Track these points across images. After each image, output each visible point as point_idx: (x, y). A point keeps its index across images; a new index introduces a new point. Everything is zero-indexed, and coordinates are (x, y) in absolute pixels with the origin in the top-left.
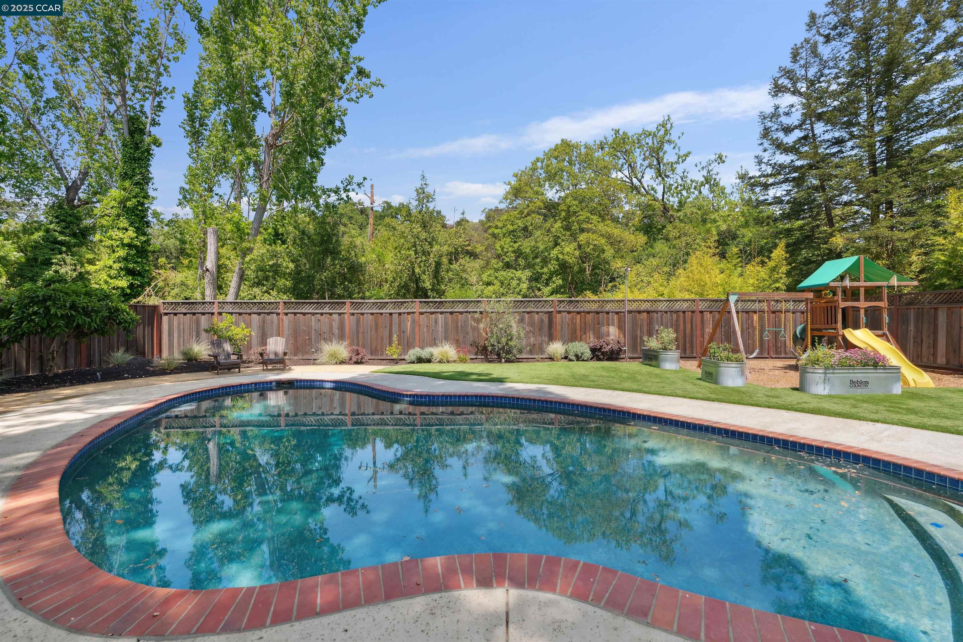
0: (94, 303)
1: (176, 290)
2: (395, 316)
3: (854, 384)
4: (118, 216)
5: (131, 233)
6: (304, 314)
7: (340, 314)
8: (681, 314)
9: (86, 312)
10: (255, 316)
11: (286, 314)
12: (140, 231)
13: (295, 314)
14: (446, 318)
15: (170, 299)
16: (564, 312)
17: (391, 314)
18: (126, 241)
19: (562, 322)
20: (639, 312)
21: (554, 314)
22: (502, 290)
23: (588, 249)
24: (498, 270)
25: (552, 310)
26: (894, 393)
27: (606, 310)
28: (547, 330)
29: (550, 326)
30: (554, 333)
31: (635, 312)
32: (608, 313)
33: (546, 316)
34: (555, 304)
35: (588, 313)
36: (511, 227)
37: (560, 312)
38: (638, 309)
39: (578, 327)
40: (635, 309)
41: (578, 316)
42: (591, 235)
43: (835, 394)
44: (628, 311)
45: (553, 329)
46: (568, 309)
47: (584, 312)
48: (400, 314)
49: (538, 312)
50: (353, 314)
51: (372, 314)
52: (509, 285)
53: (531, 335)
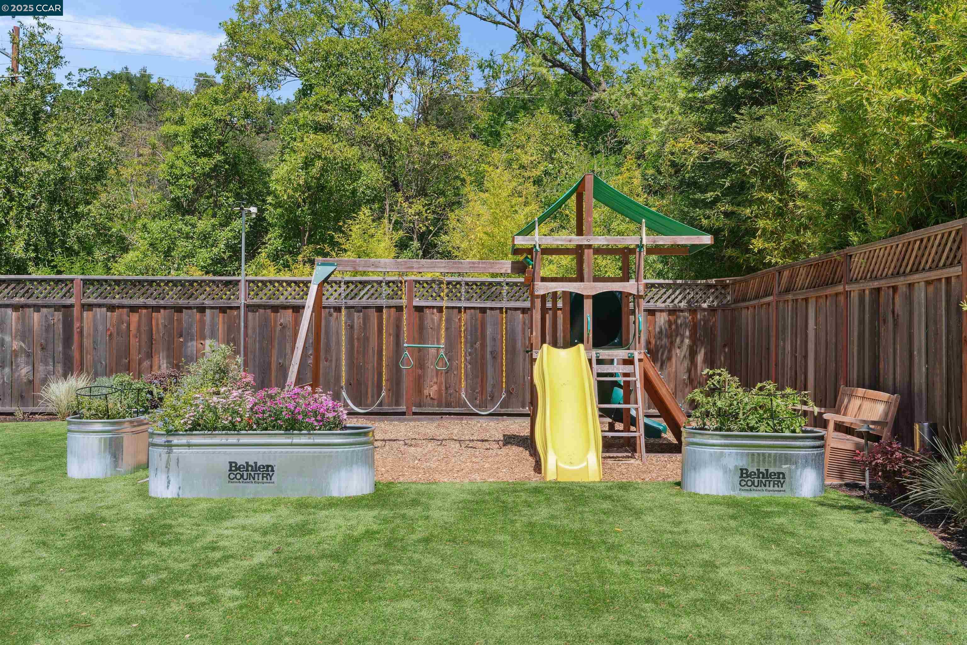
8: (373, 314)
16: (100, 306)
19: (96, 330)
20: (276, 309)
21: (76, 311)
22: (154, 261)
23: (314, 171)
24: (155, 217)
25: (72, 301)
26: (335, 494)
27: (198, 302)
28: (60, 348)
29: (67, 340)
30: (76, 354)
31: (265, 307)
32: (202, 309)
33: (59, 316)
34: (77, 289)
35: (157, 309)
36: (199, 121)
37: (90, 307)
38: (273, 302)
39: (134, 342)
40: (265, 300)
41: (135, 317)
42: (320, 137)
43: (187, 495)
44: (247, 306)
45: (75, 347)
46: (108, 301)
47: (146, 307)
49: (37, 307)
52: (171, 249)
53: (22, 359)
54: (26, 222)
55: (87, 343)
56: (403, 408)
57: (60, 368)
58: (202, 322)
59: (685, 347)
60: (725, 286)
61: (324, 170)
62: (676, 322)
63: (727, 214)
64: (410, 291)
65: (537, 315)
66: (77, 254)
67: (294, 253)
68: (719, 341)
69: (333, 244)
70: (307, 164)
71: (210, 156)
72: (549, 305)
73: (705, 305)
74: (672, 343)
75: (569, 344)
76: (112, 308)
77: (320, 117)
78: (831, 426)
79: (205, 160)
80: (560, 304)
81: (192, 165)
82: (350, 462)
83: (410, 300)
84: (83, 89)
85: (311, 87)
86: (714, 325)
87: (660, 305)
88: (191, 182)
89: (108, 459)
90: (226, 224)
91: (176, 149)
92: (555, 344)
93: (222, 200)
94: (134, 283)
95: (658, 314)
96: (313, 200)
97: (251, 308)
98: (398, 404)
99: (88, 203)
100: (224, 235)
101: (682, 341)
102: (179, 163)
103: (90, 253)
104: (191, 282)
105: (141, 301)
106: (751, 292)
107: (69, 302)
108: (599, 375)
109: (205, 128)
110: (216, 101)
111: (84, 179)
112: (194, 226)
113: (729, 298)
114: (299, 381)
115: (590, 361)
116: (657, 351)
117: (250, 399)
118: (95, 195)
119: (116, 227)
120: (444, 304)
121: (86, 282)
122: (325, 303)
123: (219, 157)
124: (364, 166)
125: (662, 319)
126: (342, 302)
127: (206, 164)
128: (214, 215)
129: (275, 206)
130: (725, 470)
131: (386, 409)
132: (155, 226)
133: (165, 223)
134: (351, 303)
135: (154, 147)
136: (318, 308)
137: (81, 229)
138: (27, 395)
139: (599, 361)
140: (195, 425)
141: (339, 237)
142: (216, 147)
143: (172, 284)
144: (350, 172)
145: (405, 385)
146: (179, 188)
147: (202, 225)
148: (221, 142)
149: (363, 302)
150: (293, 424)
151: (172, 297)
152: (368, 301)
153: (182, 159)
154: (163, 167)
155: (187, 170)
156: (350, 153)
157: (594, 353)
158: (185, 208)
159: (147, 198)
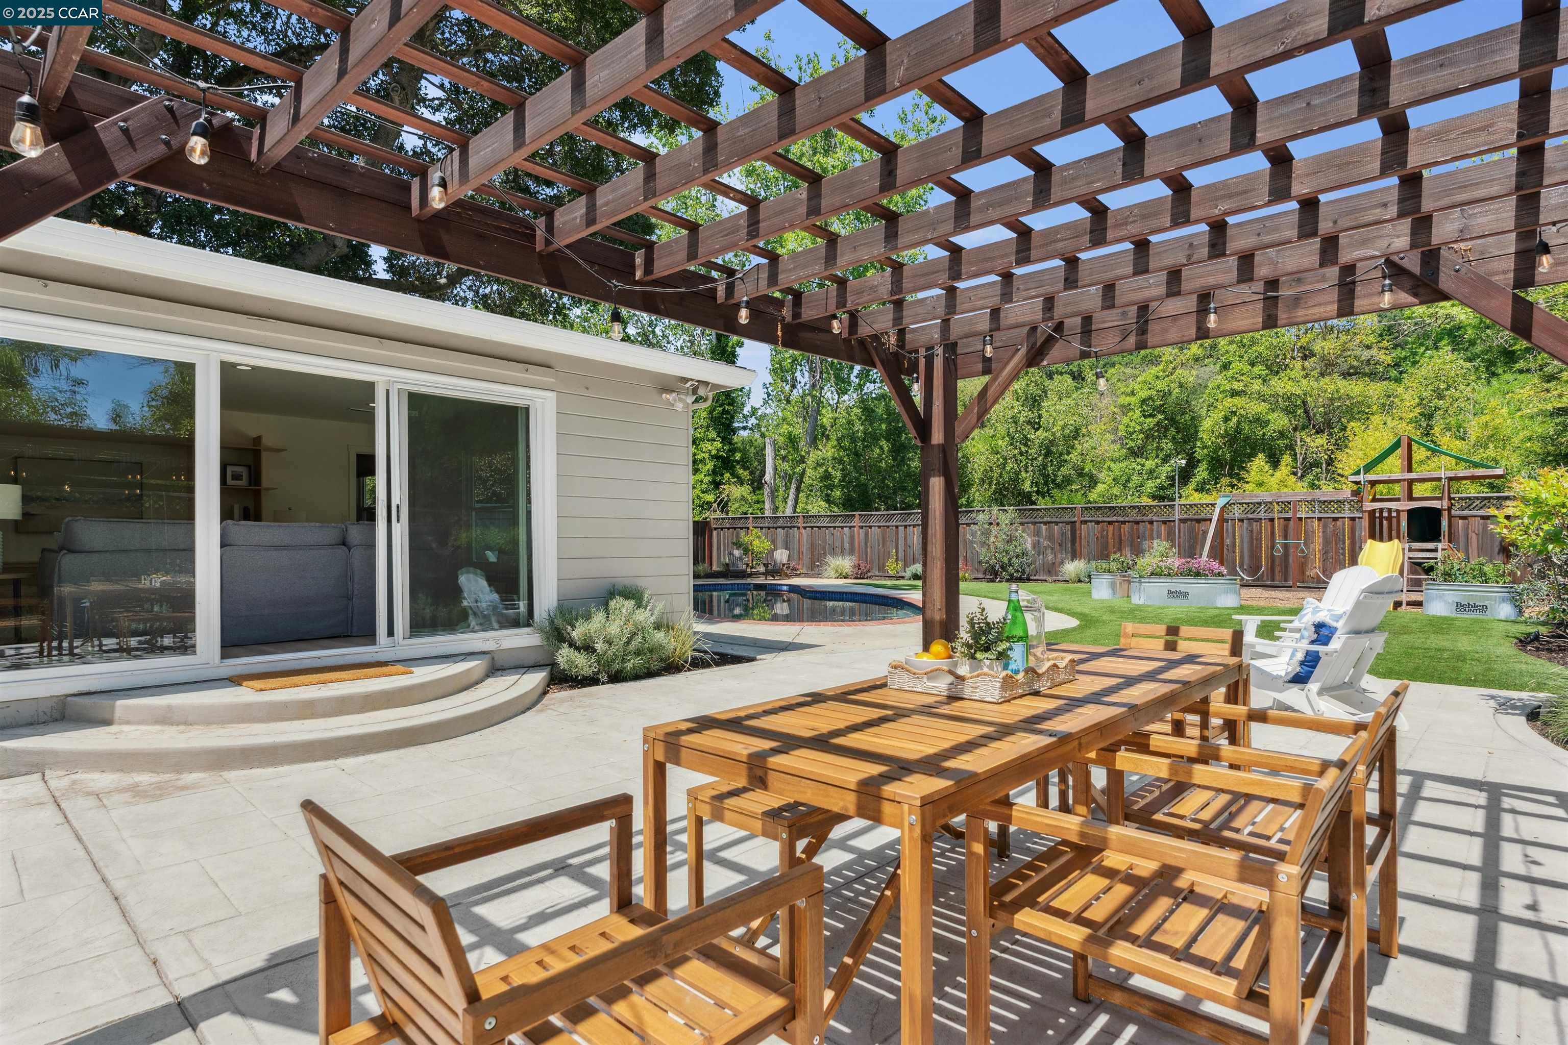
1: (737, 505)
2: (901, 529)
3: (1173, 594)
5: (719, 444)
6: (819, 528)
7: (850, 527)
8: (1267, 524)
10: (780, 530)
11: (805, 528)
12: (726, 440)
13: (812, 527)
15: (731, 515)
16: (1091, 522)
17: (897, 527)
18: (714, 452)
19: (1089, 535)
20: (1196, 521)
21: (1078, 524)
22: (1116, 490)
23: (1232, 424)
24: (1116, 461)
25: (1076, 519)
26: (1219, 606)
27: (1149, 518)
28: (1069, 545)
29: (1073, 541)
30: (1078, 549)
31: (1191, 520)
32: (1151, 522)
33: (1068, 527)
34: (1078, 512)
35: (1124, 522)
36: (1145, 394)
37: (1085, 522)
38: (1196, 517)
39: (1111, 541)
40: (1191, 516)
41: (1111, 528)
42: (1237, 401)
43: (1148, 603)
44: (1180, 520)
45: (1077, 544)
46: (1096, 519)
47: (1117, 522)
48: (906, 527)
49: (1057, 523)
50: (862, 527)
51: (879, 527)
52: (1128, 481)
53: (1049, 551)
54: (1030, 469)
55: (1084, 542)
56: (1290, 583)
57: (1069, 557)
58: (1152, 530)
61: (1239, 423)
64: (1295, 507)
65: (1366, 522)
66: (1061, 486)
67: (1217, 480)
69: (1240, 479)
70: (1226, 419)
71: (1151, 416)
72: (1377, 516)
75: (1389, 540)
76: (1098, 523)
77: (1237, 386)
79: (1151, 419)
80: (1392, 515)
81: (1142, 424)
82: (1226, 592)
83: (1295, 513)
85: (1230, 363)
88: (1141, 436)
89: (1111, 590)
90: (1167, 462)
91: (1131, 414)
92: (1380, 539)
93: (1163, 445)
94: (1104, 508)
96: (1233, 443)
97: (1183, 521)
98: (1286, 580)
99: (1068, 453)
100: (1166, 469)
102: (1132, 424)
103: (1069, 485)
104: (1144, 507)
105: (1114, 518)
107: (1073, 520)
108: (1409, 558)
109: (1150, 398)
111: (1066, 437)
112: (1143, 465)
114: (1209, 557)
115: (1404, 550)
117: (1177, 563)
118: (1074, 448)
119: (1089, 468)
121: (1083, 508)
122: (1226, 516)
123: (1160, 417)
124: (1272, 416)
126: (1243, 516)
127: (1150, 422)
128: (1157, 457)
129: (1203, 449)
130: (1446, 602)
131: (1278, 583)
132: (1116, 467)
133: (1123, 465)
134: (1251, 516)
135: (1113, 413)
136: (1222, 520)
137: (1064, 471)
138: (1052, 570)
139: (1410, 550)
140: (1152, 574)
141: (1243, 474)
142: (1159, 409)
143: (1134, 507)
144: (1260, 421)
145: (1291, 570)
146: (1132, 440)
147: (1150, 464)
148: (1161, 406)
149: (1259, 516)
150: (1198, 574)
151: (1133, 516)
152: (1262, 515)
153: (1135, 420)
154: (1121, 427)
155: (1138, 428)
156: (1259, 408)
157: (1407, 546)
158: (1136, 453)
159: (1109, 447)
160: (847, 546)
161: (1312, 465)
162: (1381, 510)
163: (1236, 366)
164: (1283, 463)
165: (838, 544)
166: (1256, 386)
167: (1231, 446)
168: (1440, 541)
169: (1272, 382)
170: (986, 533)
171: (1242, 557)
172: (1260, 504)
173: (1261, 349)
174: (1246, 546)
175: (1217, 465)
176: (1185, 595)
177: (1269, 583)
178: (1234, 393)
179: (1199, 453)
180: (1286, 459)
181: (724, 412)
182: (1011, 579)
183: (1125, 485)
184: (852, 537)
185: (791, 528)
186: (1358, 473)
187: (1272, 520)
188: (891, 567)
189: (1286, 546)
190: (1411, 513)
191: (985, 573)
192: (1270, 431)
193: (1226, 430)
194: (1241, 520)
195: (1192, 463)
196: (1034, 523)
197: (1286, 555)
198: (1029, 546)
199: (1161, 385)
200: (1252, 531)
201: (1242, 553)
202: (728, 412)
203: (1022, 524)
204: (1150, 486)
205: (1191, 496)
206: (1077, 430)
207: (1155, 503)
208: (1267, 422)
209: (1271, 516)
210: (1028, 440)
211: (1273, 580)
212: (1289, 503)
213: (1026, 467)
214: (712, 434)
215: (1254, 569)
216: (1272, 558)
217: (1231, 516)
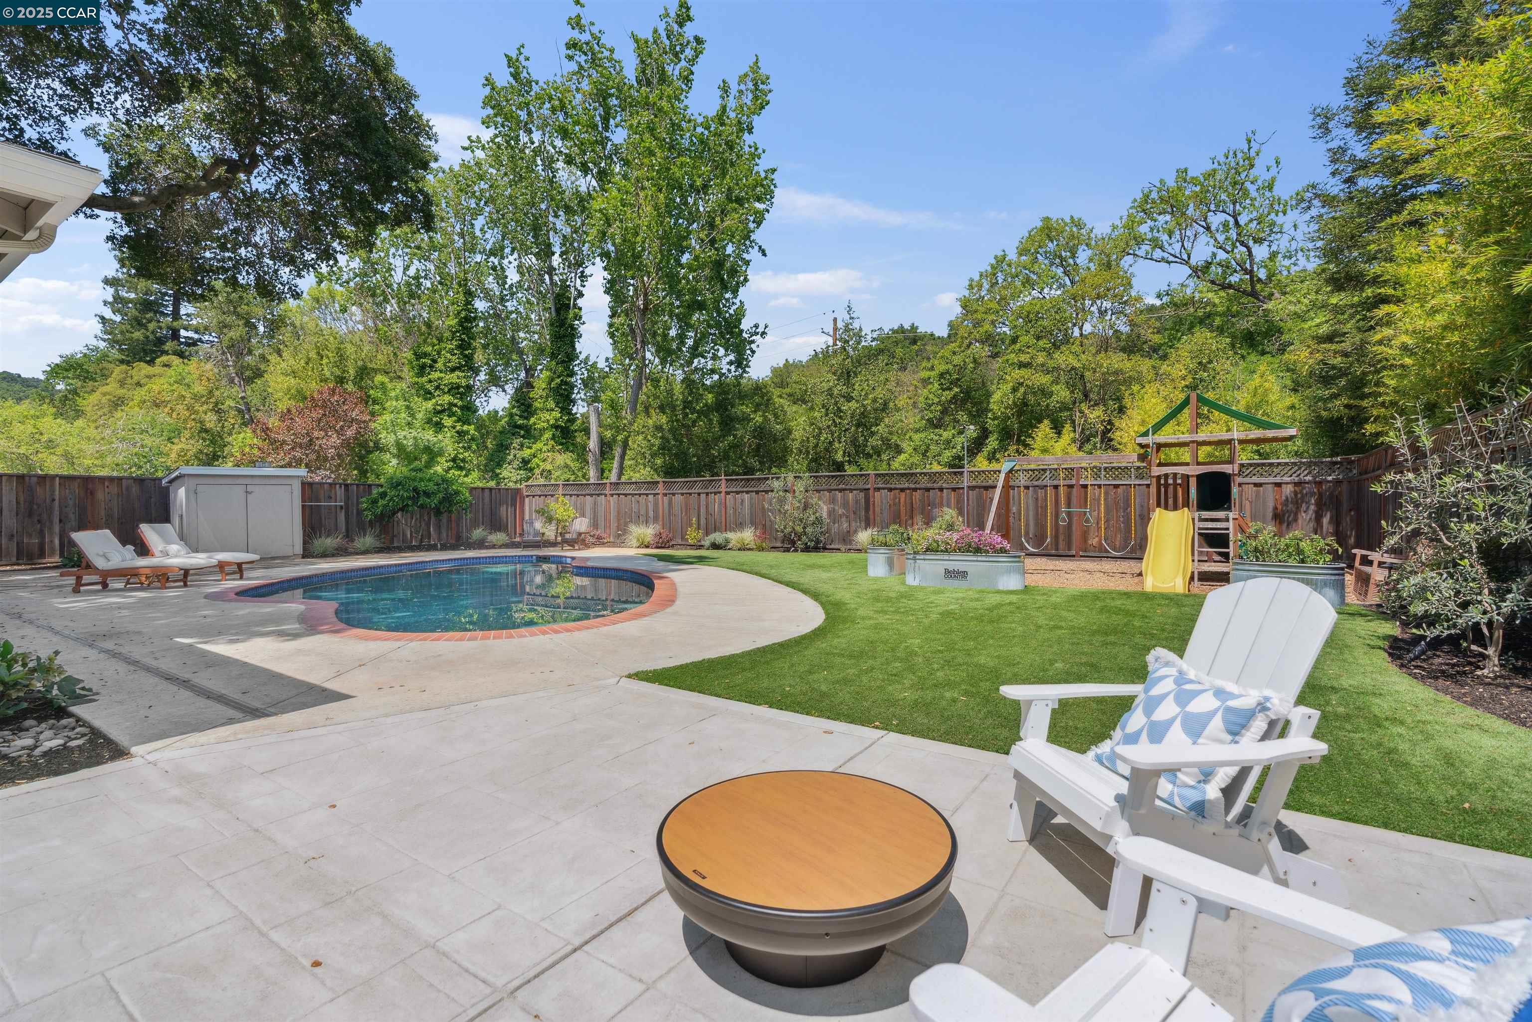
0: (431, 487)
1: (559, 472)
2: (703, 496)
3: (950, 574)
4: (547, 398)
5: (557, 414)
6: (626, 495)
7: (655, 495)
8: (1052, 490)
9: (427, 494)
10: (588, 497)
11: (612, 495)
13: (619, 495)
14: (751, 499)
16: (884, 489)
17: (699, 494)
18: (552, 422)
19: (882, 502)
20: (983, 488)
21: (871, 492)
22: (916, 459)
23: (1019, 395)
24: (917, 431)
25: (869, 486)
26: (1001, 588)
27: (939, 485)
28: (863, 513)
29: (867, 509)
30: (872, 517)
31: (979, 487)
32: (941, 489)
33: (862, 495)
34: (872, 479)
35: (915, 490)
36: (943, 368)
37: (879, 489)
38: (984, 484)
39: (903, 509)
40: (979, 483)
41: (903, 495)
42: (1023, 372)
43: (924, 585)
44: (969, 487)
45: (871, 512)
46: (888, 486)
47: (909, 489)
48: (707, 494)
49: (851, 490)
50: (665, 495)
51: (682, 494)
52: (926, 451)
53: (844, 519)
54: (843, 439)
55: (877, 510)
56: (1074, 553)
57: (863, 524)
58: (942, 497)
59: (1311, 512)
60: (1351, 462)
61: (1026, 393)
62: (1301, 492)
63: (1347, 406)
64: (1078, 473)
65: (1153, 490)
66: (871, 456)
68: (1345, 506)
69: (1026, 446)
70: (1014, 390)
71: (950, 389)
72: (1162, 482)
73: (1330, 478)
74: (1298, 508)
75: (1175, 508)
76: (890, 490)
77: (1024, 358)
78: (1376, 564)
79: (948, 392)
80: (1179, 481)
81: (939, 396)
82: (1009, 571)
83: (1078, 480)
84: (874, 344)
85: (1017, 337)
86: (1340, 493)
87: (1286, 479)
88: (939, 408)
89: (887, 568)
90: (962, 432)
91: (930, 387)
92: (1166, 508)
93: (959, 417)
94: (902, 475)
95: (1284, 486)
96: (1020, 413)
97: (971, 488)
98: (1069, 549)
99: (877, 425)
100: (961, 439)
101: (1308, 508)
102: (931, 396)
103: (879, 456)
104: (936, 473)
105: (907, 485)
106: (1371, 466)
107: (867, 487)
108: (1200, 529)
109: (948, 372)
110: (954, 353)
111: (876, 410)
112: (941, 436)
113: (1355, 471)
114: (992, 529)
115: (1193, 519)
116: (1284, 515)
117: (955, 538)
118: (882, 420)
119: (894, 439)
120: (1102, 483)
121: (876, 475)
122: (1011, 483)
123: (956, 390)
124: (1055, 388)
125: (1288, 490)
126: (1028, 483)
127: (948, 395)
128: (954, 428)
129: (993, 420)
131: (1061, 552)
132: (917, 437)
133: (923, 435)
134: (1036, 483)
135: (916, 387)
136: (1007, 487)
137: (874, 441)
138: (847, 539)
139: (1201, 520)
140: (928, 550)
141: (1029, 441)
142: (955, 383)
143: (925, 474)
144: (1045, 393)
145: (1074, 538)
146: (931, 412)
147: (946, 435)
148: (958, 379)
149: (1044, 483)
150: (978, 550)
151: (924, 482)
152: (1048, 482)
153: (933, 393)
154: (921, 399)
155: (936, 400)
156: (1044, 380)
157: (1197, 514)
158: (935, 424)
159: (912, 419)
160: (651, 514)
161: (1091, 435)
162: (1166, 476)
163: (1024, 339)
164: (1065, 431)
165: (643, 512)
166: (1041, 358)
167: (1019, 416)
168: (1229, 509)
169: (1056, 356)
170: (782, 501)
171: (1027, 525)
172: (1044, 470)
173: (1045, 323)
174: (1031, 514)
175: (1006, 435)
176: (963, 575)
177: (1053, 552)
178: (1022, 365)
179: (991, 424)
180: (1068, 427)
181: (563, 383)
182: (807, 549)
183: (924, 455)
184: (656, 504)
185: (598, 495)
186: (1146, 434)
187: (1056, 487)
188: (692, 535)
189: (1069, 514)
190: (1201, 478)
191: (783, 542)
192: (1053, 402)
193: (1014, 402)
194: (1027, 488)
195: (985, 434)
196: (830, 491)
197: (1070, 525)
198: (825, 515)
199: (957, 360)
200: (1037, 499)
201: (1027, 521)
202: (566, 383)
203: (818, 491)
204: (948, 454)
205: (981, 463)
206: (885, 404)
207: (946, 470)
208: (1051, 394)
209: (1055, 483)
210: (841, 411)
211: (1057, 549)
212: (1072, 469)
213: (839, 438)
214: (551, 404)
215: (1039, 540)
216: (1056, 526)
217: (1017, 483)
